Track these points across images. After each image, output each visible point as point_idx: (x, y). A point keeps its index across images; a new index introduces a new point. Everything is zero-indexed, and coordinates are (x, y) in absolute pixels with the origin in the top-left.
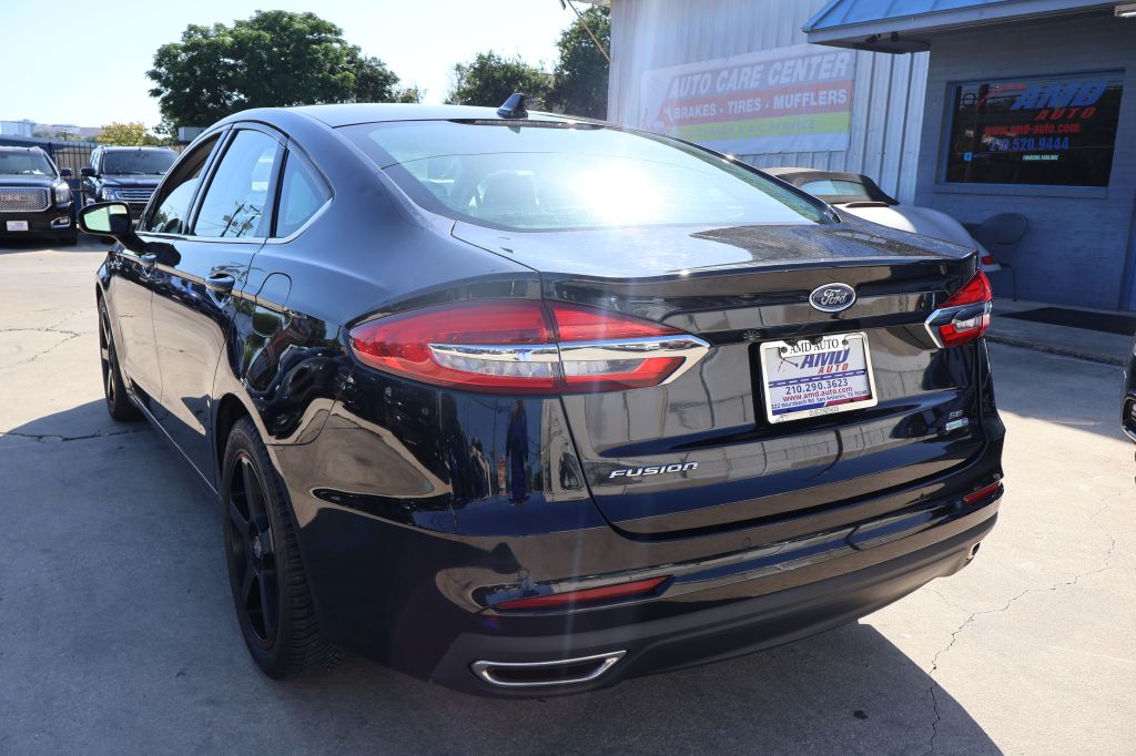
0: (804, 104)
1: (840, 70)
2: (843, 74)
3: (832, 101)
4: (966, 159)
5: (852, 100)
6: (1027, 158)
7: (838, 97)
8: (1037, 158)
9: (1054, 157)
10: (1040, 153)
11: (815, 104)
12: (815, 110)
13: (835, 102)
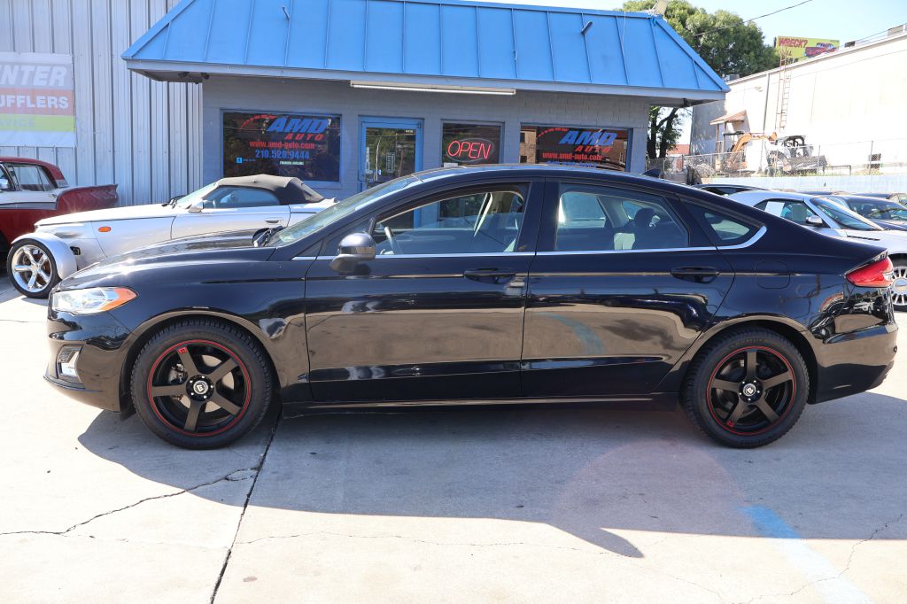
0: (19, 105)
1: (57, 81)
2: (61, 84)
3: (53, 105)
4: (238, 162)
5: (74, 106)
6: (282, 163)
7: (58, 103)
8: (290, 163)
9: (301, 163)
10: (292, 161)
11: (33, 106)
12: (35, 111)
13: (56, 107)
